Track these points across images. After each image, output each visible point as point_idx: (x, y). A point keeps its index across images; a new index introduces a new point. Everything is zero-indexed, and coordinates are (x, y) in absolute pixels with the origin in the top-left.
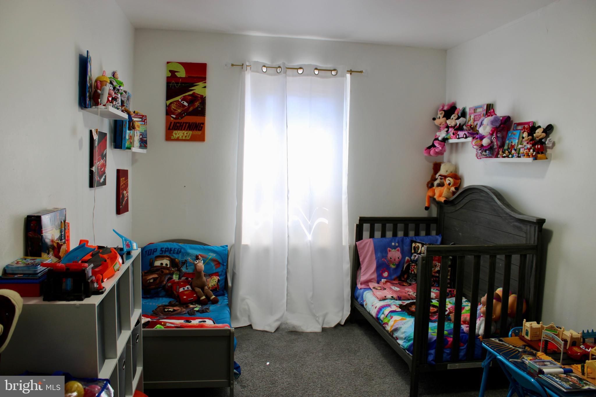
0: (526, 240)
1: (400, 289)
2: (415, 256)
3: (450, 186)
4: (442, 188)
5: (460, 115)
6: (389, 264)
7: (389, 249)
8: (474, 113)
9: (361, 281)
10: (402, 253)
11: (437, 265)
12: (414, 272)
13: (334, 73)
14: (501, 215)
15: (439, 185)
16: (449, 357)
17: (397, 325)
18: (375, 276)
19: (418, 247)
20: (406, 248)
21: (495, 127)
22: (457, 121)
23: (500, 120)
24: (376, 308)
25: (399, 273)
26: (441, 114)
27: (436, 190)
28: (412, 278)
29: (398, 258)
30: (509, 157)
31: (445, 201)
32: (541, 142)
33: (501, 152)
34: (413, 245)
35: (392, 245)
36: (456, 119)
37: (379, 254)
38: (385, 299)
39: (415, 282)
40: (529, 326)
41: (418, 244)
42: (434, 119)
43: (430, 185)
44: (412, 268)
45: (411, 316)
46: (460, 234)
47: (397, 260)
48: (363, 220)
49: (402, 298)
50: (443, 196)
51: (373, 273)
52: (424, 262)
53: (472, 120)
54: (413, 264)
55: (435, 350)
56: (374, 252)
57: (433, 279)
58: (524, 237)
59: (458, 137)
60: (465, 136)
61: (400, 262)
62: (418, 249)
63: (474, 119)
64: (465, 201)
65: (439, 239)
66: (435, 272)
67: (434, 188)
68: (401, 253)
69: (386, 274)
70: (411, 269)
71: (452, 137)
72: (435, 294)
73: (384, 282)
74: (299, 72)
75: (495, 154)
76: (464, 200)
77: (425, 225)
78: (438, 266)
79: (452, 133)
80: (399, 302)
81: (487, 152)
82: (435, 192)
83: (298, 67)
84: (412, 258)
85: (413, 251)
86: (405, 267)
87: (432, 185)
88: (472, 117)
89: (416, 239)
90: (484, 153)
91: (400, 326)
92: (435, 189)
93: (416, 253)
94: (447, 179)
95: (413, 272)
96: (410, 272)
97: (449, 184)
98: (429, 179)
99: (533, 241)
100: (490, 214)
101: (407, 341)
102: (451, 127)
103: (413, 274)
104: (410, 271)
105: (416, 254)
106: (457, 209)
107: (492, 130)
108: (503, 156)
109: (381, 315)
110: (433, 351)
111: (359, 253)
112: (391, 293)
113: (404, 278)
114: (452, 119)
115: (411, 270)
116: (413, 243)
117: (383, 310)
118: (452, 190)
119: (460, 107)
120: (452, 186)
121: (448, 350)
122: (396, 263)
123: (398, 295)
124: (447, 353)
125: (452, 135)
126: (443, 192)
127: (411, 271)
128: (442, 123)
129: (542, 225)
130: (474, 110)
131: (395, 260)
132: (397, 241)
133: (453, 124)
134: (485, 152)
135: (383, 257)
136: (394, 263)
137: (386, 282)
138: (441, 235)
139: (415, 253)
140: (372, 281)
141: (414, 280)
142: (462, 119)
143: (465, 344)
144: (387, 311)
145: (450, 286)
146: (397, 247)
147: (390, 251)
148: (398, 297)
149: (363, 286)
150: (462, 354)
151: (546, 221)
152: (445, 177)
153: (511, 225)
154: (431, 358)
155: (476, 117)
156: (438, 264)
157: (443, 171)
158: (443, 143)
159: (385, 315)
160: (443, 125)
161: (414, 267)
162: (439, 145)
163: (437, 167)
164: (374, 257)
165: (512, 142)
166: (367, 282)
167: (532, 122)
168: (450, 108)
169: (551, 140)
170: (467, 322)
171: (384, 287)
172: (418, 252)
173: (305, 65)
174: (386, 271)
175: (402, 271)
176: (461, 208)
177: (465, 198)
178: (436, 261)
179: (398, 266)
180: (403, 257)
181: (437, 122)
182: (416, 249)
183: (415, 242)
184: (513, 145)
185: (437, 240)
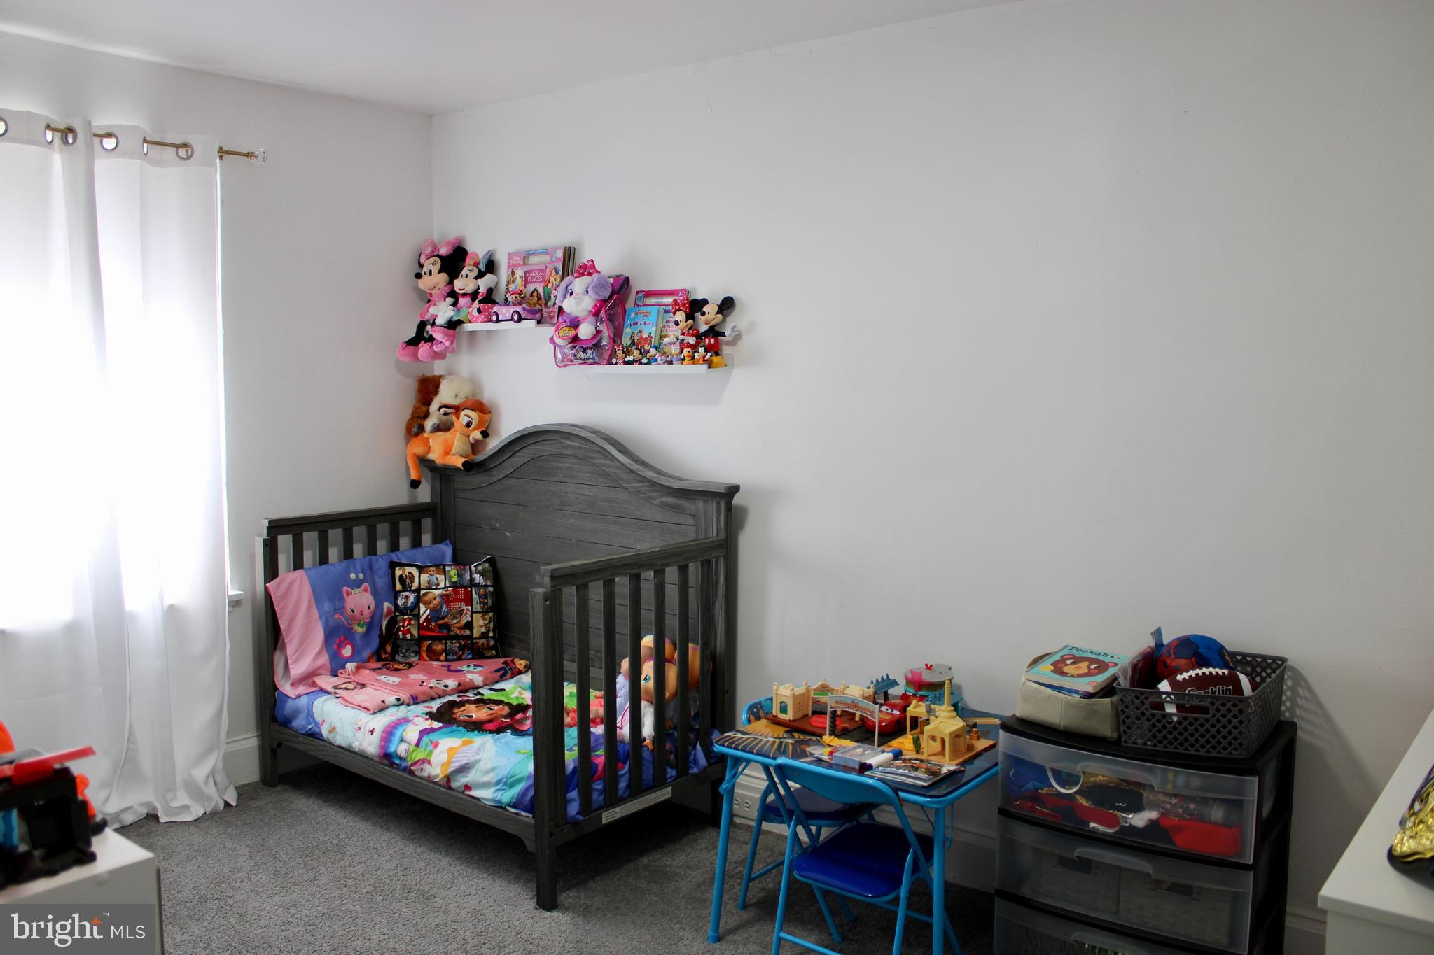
0: (698, 531)
1: (400, 679)
2: (407, 597)
3: (471, 428)
4: (448, 435)
5: (482, 267)
6: (351, 625)
7: (345, 589)
8: (524, 264)
9: (292, 677)
10: (375, 594)
11: (463, 610)
12: (412, 635)
13: (182, 152)
14: (626, 485)
15: (438, 428)
16: (602, 798)
17: (464, 757)
18: (324, 659)
19: (410, 575)
20: (382, 582)
21: (602, 298)
22: (479, 280)
23: (610, 285)
24: (372, 732)
25: (375, 644)
26: (433, 265)
27: (431, 441)
28: (407, 650)
29: (369, 608)
30: (641, 363)
31: (464, 464)
32: (714, 332)
33: (619, 353)
34: (398, 572)
35: (351, 579)
36: (476, 278)
37: (327, 606)
38: (383, 708)
39: (418, 658)
40: (788, 695)
41: (408, 569)
42: (418, 276)
43: (415, 427)
44: (404, 627)
45: (476, 732)
46: (508, 534)
47: (367, 613)
48: (276, 528)
49: (421, 698)
50: (453, 452)
51: (319, 653)
52: (548, 603)
53: (518, 279)
54: (405, 617)
55: (579, 790)
56: (313, 602)
57: (460, 644)
58: (691, 524)
59: (494, 318)
60: (516, 317)
61: (372, 617)
62: (412, 581)
63: (526, 278)
64: (519, 459)
65: (447, 550)
66: (460, 628)
67: (425, 435)
68: (371, 594)
69: (347, 651)
70: (402, 629)
71: (473, 316)
72: (480, 676)
73: (354, 670)
74: (104, 145)
75: (606, 356)
76: (513, 459)
77: (410, 522)
78: (466, 614)
79: (476, 310)
80: (421, 709)
81: (589, 352)
82: (431, 444)
83: (103, 132)
84: (400, 602)
85: (399, 587)
86: (384, 628)
87: (422, 429)
88: (519, 273)
89: (397, 557)
90: (581, 355)
91: (473, 759)
92: (428, 438)
93: (407, 591)
94: (462, 414)
95: (408, 636)
96: (401, 636)
97: (468, 425)
98: (406, 414)
99: (715, 532)
100: (595, 483)
101: (504, 787)
102: (464, 295)
103: (409, 640)
104: (399, 635)
105: (407, 593)
106: (495, 479)
107: (596, 305)
108: (626, 360)
109: (398, 745)
110: (574, 794)
111: (276, 609)
112: (387, 691)
113: (386, 653)
114: (467, 276)
115: (401, 631)
116: (397, 569)
117: (398, 733)
118: (473, 438)
119: (477, 248)
120: (475, 429)
121: (599, 784)
122: (366, 621)
123: (410, 692)
124: (599, 790)
125: (476, 314)
126: (453, 445)
127: (403, 634)
128: (438, 284)
129: (732, 498)
130: (524, 257)
131: (362, 614)
132: (358, 567)
133: (470, 288)
134: (585, 351)
135: (336, 610)
136: (360, 621)
137: (358, 668)
138: (450, 541)
139: (404, 590)
140: (320, 671)
141: (412, 654)
142: (489, 277)
143: (625, 763)
144: (411, 733)
145: (496, 653)
146: (361, 582)
147: (348, 594)
148: (412, 696)
149: (301, 689)
150: (623, 784)
151: (741, 489)
152: (458, 409)
153: (655, 503)
154: (573, 809)
155: (532, 274)
156: (464, 607)
157: (446, 394)
158: (451, 331)
159: (410, 744)
160: (439, 289)
161: (409, 624)
162: (443, 338)
163: (428, 388)
164: (315, 614)
165: (640, 331)
166: (308, 678)
167: (685, 290)
168: (452, 252)
169: (735, 329)
170: (598, 720)
171: (357, 681)
172: (411, 586)
173: (121, 126)
174: (348, 644)
175: (381, 635)
176: (506, 477)
177: (517, 454)
178: (461, 601)
179: (370, 626)
180: (379, 605)
181: (424, 284)
182: (406, 581)
183: (402, 565)
184: (644, 337)
185: (443, 555)
